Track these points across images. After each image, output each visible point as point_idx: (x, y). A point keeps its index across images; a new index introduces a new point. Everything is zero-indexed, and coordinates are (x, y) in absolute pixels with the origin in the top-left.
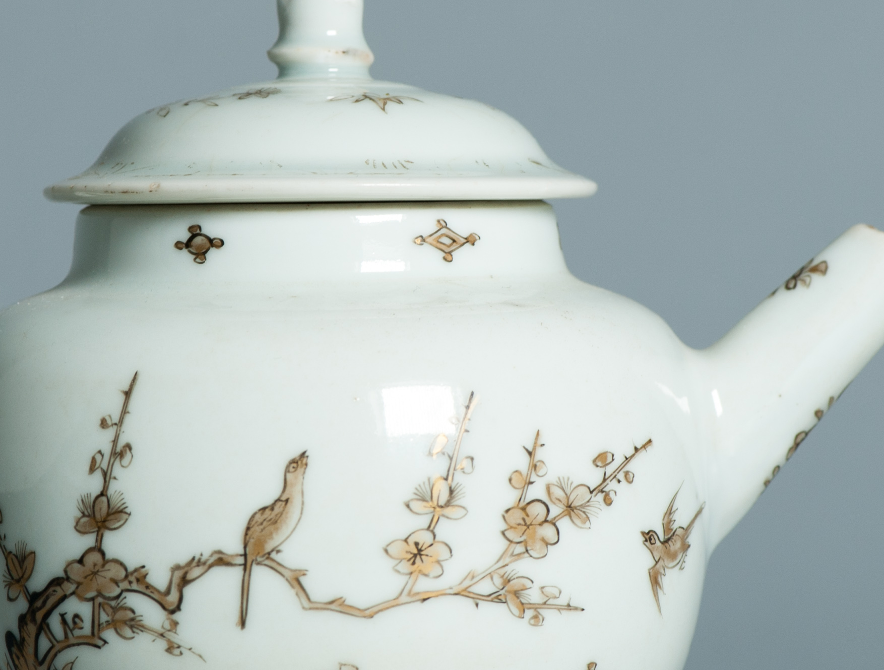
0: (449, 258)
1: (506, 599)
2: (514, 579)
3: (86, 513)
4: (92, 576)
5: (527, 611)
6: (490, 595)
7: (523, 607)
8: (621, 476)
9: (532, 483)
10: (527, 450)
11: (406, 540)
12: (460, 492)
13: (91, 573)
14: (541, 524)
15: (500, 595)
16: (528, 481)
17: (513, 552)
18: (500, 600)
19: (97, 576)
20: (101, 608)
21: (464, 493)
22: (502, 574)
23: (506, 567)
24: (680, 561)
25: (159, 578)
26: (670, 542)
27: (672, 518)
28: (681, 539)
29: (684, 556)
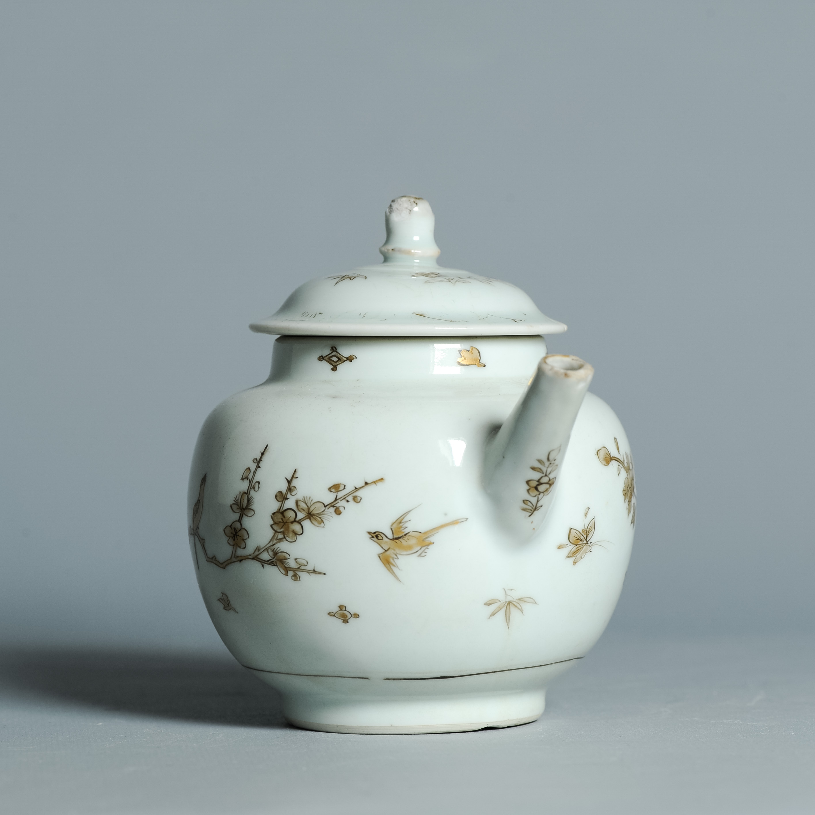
0: (335, 369)
1: (276, 564)
2: (279, 553)
5: (289, 572)
6: (268, 561)
7: (286, 569)
8: (350, 498)
9: (288, 499)
10: (287, 480)
11: (230, 526)
12: (252, 501)
14: (291, 523)
15: (273, 561)
16: (285, 497)
17: (277, 538)
18: (273, 564)
21: (254, 502)
22: (273, 549)
23: (274, 546)
24: (417, 551)
26: (401, 540)
27: (403, 525)
28: (417, 538)
29: (423, 549)
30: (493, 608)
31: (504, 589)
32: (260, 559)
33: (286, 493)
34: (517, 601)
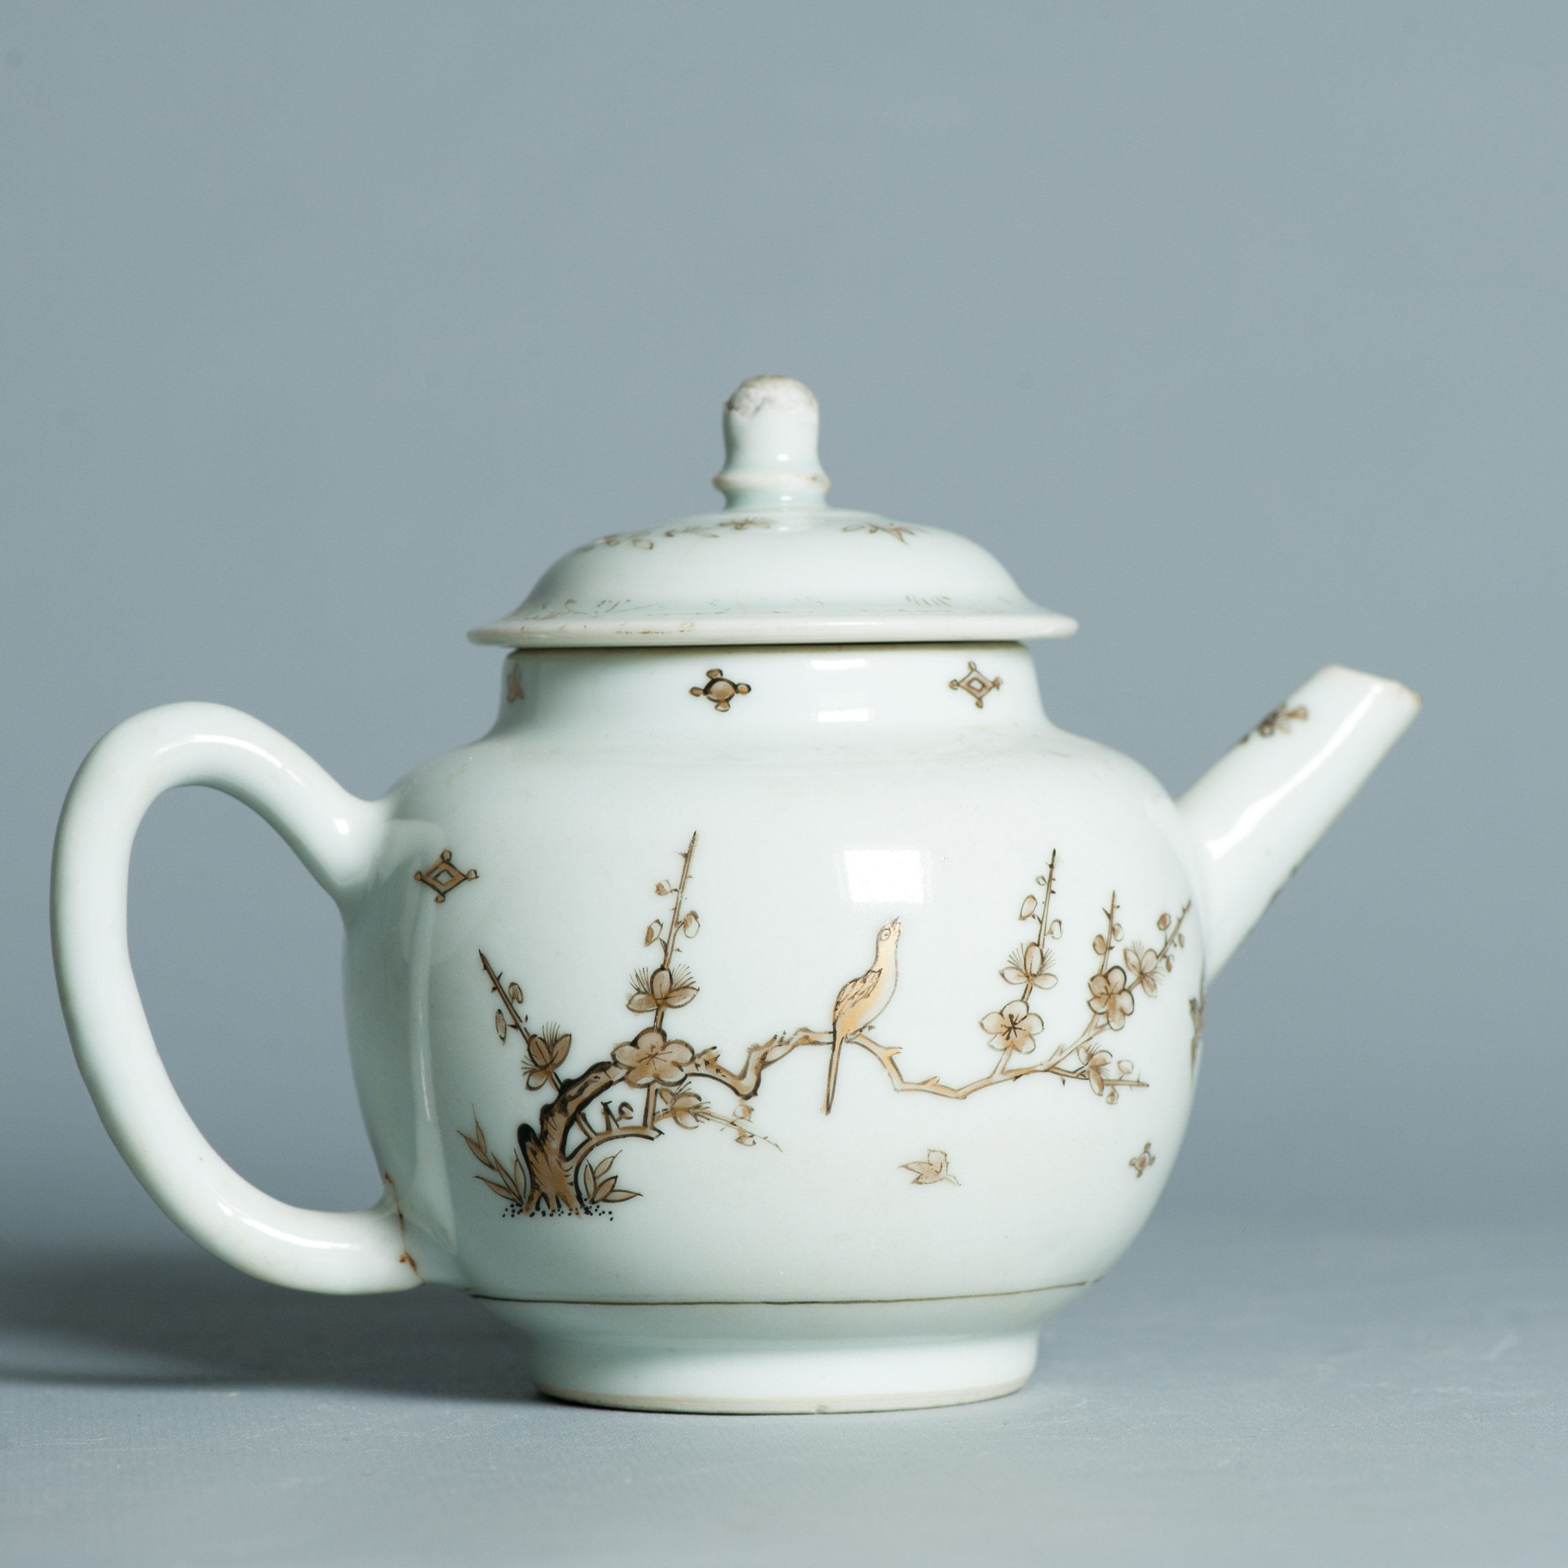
1: (1089, 1075)
3: (642, 990)
4: (649, 1059)
7: (1102, 1083)
8: (1176, 940)
9: (1111, 948)
11: (1001, 1013)
12: (1051, 960)
13: (647, 1056)
14: (1120, 993)
15: (1084, 1071)
16: (1108, 946)
17: (1097, 1025)
18: (1084, 1076)
19: (654, 1059)
20: (658, 1095)
21: (1054, 960)
22: (1087, 1048)
23: (1091, 1040)
25: (732, 1060)
32: (1061, 1069)
33: (1108, 938)
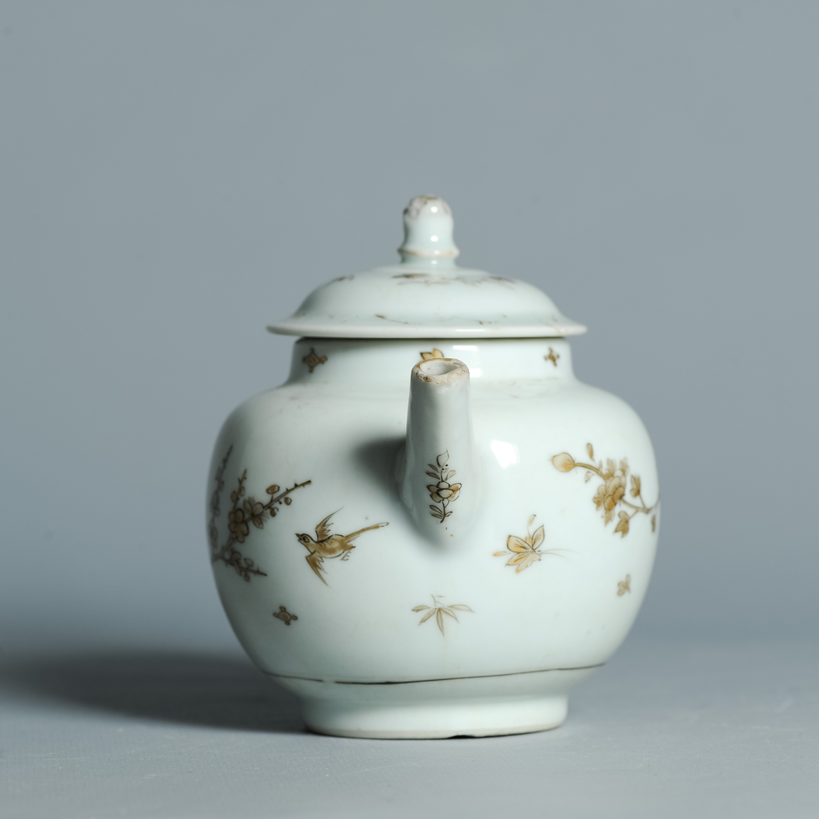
0: (311, 370)
2: (235, 553)
5: (242, 572)
6: (229, 560)
8: (282, 500)
9: (239, 499)
10: (239, 480)
14: (241, 523)
17: (233, 538)
18: (232, 563)
22: (231, 549)
23: (232, 546)
24: (340, 555)
26: (325, 543)
27: (326, 528)
28: (340, 542)
29: (346, 552)
30: (422, 614)
31: (432, 596)
32: (225, 558)
33: (238, 494)
34: (448, 608)
